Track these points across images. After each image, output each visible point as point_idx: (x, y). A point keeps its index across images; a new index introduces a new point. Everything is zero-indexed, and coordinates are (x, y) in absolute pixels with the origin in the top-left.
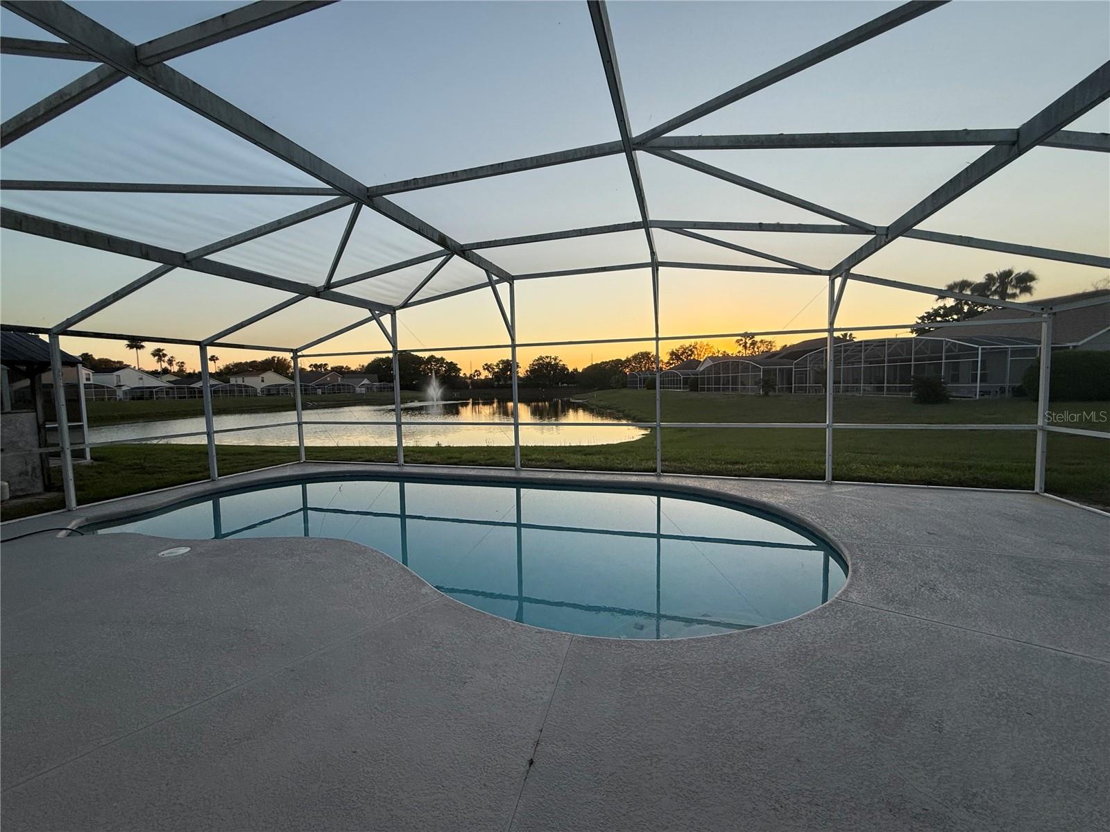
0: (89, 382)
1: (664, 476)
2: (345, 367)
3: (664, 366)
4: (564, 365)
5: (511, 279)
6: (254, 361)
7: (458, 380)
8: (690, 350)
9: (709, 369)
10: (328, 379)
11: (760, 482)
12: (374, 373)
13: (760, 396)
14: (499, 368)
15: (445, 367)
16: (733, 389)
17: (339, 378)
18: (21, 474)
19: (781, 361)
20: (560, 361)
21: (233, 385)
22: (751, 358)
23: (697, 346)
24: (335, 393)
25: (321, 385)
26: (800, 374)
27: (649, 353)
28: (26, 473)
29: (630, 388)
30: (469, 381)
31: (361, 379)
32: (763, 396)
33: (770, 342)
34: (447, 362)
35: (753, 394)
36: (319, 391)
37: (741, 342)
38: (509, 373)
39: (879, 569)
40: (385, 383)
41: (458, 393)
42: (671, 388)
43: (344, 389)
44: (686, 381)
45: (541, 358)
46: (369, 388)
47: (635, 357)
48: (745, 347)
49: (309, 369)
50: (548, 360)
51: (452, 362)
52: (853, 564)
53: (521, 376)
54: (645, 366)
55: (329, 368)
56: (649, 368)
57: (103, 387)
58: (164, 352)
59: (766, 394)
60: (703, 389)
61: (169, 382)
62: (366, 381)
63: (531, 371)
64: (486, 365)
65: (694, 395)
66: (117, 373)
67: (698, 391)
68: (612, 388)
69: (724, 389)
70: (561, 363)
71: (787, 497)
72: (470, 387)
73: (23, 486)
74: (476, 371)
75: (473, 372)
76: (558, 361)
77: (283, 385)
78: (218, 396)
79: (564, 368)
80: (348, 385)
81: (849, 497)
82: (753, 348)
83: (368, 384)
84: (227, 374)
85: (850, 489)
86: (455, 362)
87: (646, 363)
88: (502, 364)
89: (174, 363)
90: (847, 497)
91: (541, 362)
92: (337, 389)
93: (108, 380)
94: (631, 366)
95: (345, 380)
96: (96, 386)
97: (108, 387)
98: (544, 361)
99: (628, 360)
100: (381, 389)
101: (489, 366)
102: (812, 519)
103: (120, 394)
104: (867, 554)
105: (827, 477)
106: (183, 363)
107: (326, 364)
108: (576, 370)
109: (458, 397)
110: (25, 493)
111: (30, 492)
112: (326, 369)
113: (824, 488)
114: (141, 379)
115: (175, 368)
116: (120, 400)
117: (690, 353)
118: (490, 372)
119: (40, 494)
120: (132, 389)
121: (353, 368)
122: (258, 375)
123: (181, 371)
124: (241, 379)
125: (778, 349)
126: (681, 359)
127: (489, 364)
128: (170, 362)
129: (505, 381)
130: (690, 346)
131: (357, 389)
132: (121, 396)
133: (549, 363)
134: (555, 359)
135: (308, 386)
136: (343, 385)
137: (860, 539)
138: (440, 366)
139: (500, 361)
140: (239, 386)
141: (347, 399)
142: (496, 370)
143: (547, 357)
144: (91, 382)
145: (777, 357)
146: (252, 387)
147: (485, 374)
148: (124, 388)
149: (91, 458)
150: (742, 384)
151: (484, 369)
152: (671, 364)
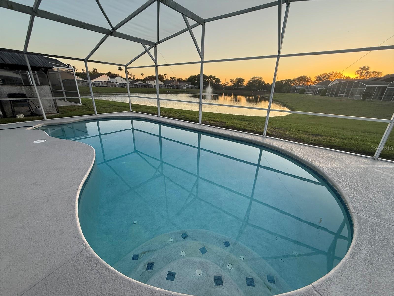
0: (109, 81)
1: (267, 137)
2: (181, 79)
3: (312, 83)
4: (264, 81)
5: (201, 22)
6: (153, 76)
7: (220, 86)
8: (329, 76)
9: (334, 86)
10: (175, 83)
11: (323, 150)
12: (190, 82)
13: (360, 101)
14: (236, 82)
15: (215, 80)
16: (345, 96)
17: (178, 83)
18: (49, 107)
19: (381, 82)
20: (262, 79)
21: (146, 84)
22: (363, 81)
23: (333, 74)
24: (176, 88)
25: (172, 85)
26: (391, 90)
27: (306, 77)
28: (51, 106)
29: (291, 93)
30: (224, 86)
31: (185, 84)
32: (362, 100)
33: (379, 73)
34: (216, 78)
35: (356, 99)
36: (172, 87)
37: (359, 72)
38: (240, 84)
39: (383, 261)
40: (194, 86)
41: (219, 91)
42: (312, 94)
43: (179, 87)
44: (320, 91)
45: (254, 78)
46: (188, 87)
47: (298, 79)
48: (361, 75)
49: (170, 79)
50: (257, 79)
51: (218, 78)
52: (356, 246)
53: (245, 85)
54: (302, 83)
55: (176, 79)
56: (304, 84)
57: (112, 83)
58: (128, 72)
59: (364, 100)
60: (328, 95)
61: (129, 82)
62: (187, 85)
63: (249, 83)
64: (231, 80)
65: (323, 98)
66: (115, 78)
67: (325, 96)
68: (282, 92)
69: (340, 96)
70: (263, 80)
71: (336, 165)
72: (224, 89)
73: (50, 111)
74: (227, 82)
75: (226, 82)
76: (261, 79)
77: (161, 84)
78: (142, 87)
79: (263, 83)
80: (181, 86)
81: (387, 173)
82: (367, 76)
83: (188, 86)
84: (146, 80)
85: (391, 167)
86: (219, 78)
87: (303, 82)
88: (238, 80)
89: (132, 76)
90: (385, 173)
91: (254, 79)
92: (177, 87)
93: (114, 80)
94: (295, 83)
95: (180, 84)
96: (111, 82)
97: (114, 83)
98: (255, 79)
99: (294, 80)
100: (192, 88)
101: (232, 81)
102: (343, 187)
103: (117, 85)
104: (377, 237)
105: (375, 155)
106: (134, 76)
107: (175, 78)
108: (268, 84)
109: (219, 92)
110: (51, 113)
111: (53, 113)
112: (175, 80)
113: (369, 162)
114: (122, 80)
115: (132, 78)
116: (117, 87)
117: (328, 77)
118: (232, 83)
119: (56, 113)
120: (120, 84)
121: (184, 79)
122: (153, 81)
123: (134, 78)
124: (149, 82)
125: (383, 76)
126: (322, 80)
127: (232, 79)
128: (131, 75)
129: (238, 87)
130: (329, 74)
131: (184, 87)
132: (117, 86)
133: (257, 80)
134: (260, 78)
135: (168, 85)
136: (179, 86)
137: (377, 217)
138: (214, 80)
139: (237, 79)
140: (148, 84)
141: (180, 91)
142: (235, 82)
143: (257, 77)
144: (110, 81)
145: (379, 80)
146: (152, 85)
147: (230, 84)
148: (118, 83)
149: (82, 104)
150: (352, 94)
151: (230, 81)
152: (316, 83)
